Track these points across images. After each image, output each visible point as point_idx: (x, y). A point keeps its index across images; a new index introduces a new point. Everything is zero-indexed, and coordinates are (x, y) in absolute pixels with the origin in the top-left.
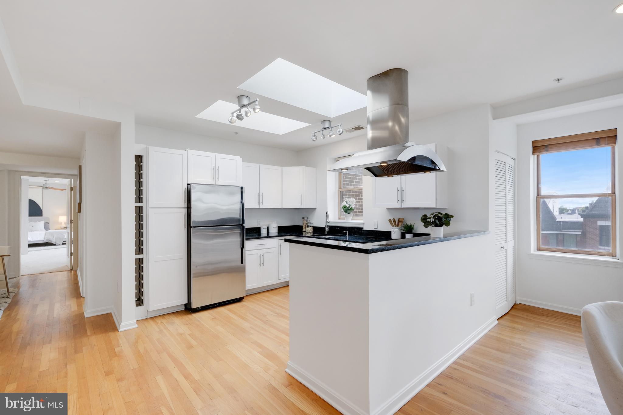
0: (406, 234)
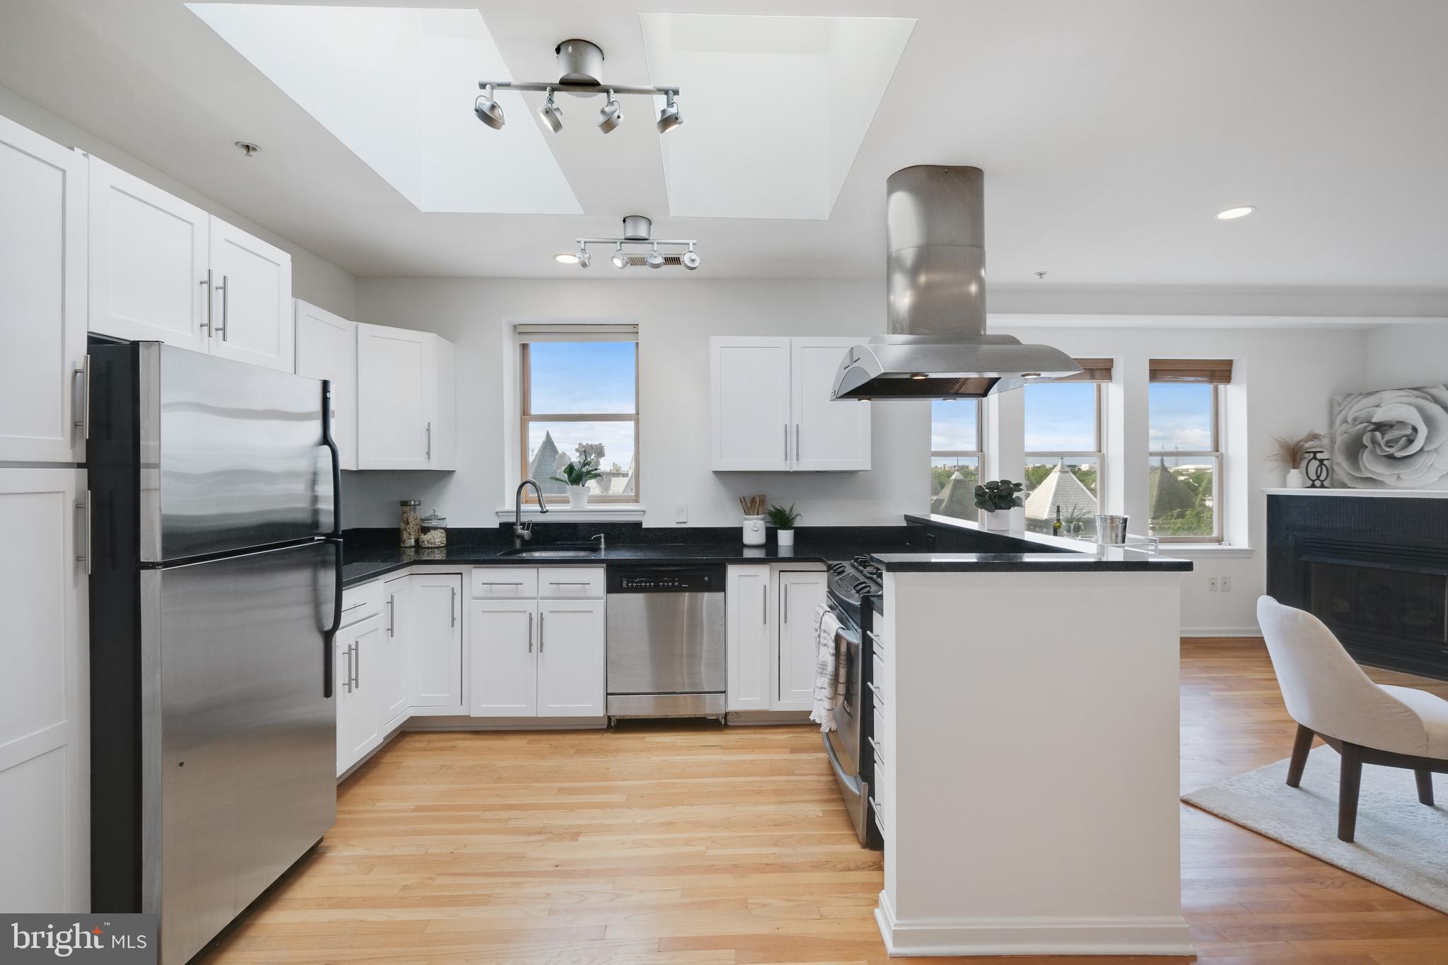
0: (778, 531)
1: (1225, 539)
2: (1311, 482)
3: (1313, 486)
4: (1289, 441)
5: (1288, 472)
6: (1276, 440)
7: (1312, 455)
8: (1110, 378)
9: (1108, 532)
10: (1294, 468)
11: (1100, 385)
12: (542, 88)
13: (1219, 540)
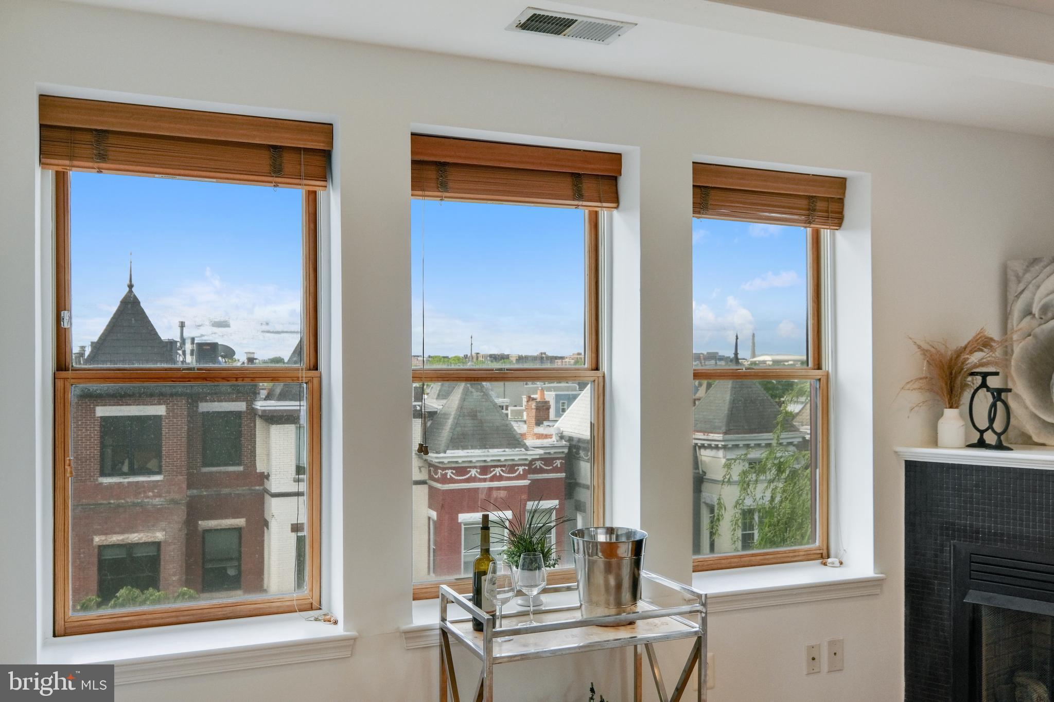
1: (832, 552)
2: (977, 435)
3: (981, 444)
4: (942, 349)
5: (941, 415)
6: (919, 347)
7: (979, 379)
8: (614, 198)
9: (599, 578)
10: (951, 407)
11: (596, 213)
13: (823, 556)
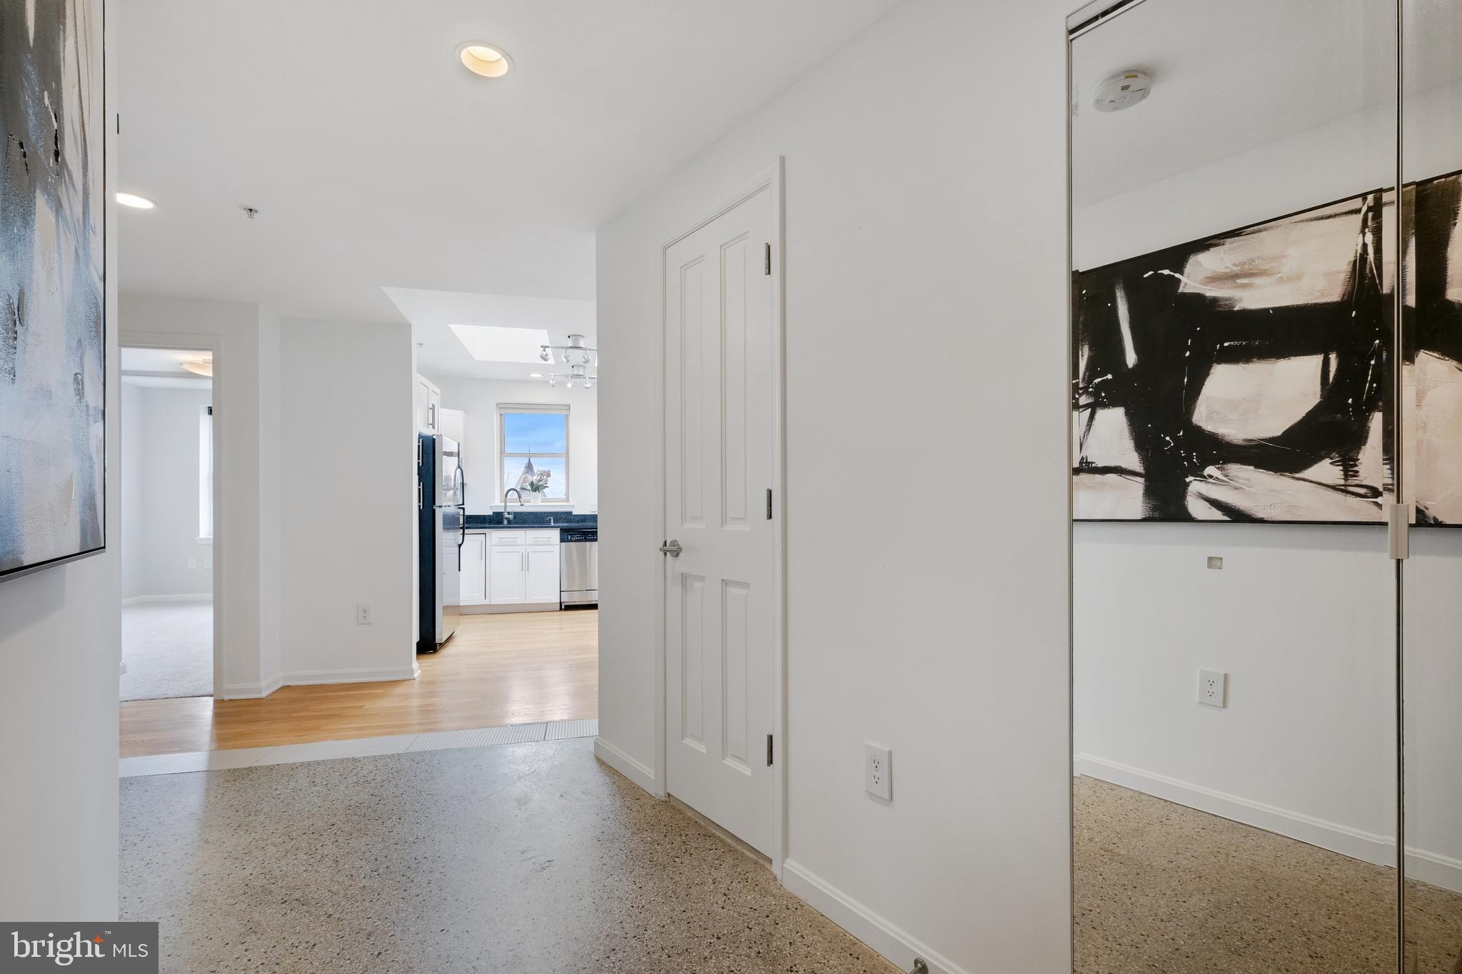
12: (563, 348)
